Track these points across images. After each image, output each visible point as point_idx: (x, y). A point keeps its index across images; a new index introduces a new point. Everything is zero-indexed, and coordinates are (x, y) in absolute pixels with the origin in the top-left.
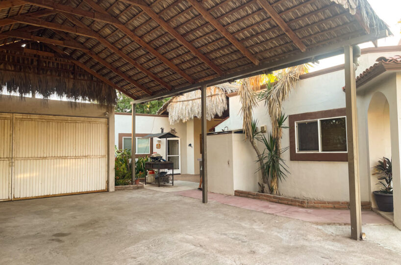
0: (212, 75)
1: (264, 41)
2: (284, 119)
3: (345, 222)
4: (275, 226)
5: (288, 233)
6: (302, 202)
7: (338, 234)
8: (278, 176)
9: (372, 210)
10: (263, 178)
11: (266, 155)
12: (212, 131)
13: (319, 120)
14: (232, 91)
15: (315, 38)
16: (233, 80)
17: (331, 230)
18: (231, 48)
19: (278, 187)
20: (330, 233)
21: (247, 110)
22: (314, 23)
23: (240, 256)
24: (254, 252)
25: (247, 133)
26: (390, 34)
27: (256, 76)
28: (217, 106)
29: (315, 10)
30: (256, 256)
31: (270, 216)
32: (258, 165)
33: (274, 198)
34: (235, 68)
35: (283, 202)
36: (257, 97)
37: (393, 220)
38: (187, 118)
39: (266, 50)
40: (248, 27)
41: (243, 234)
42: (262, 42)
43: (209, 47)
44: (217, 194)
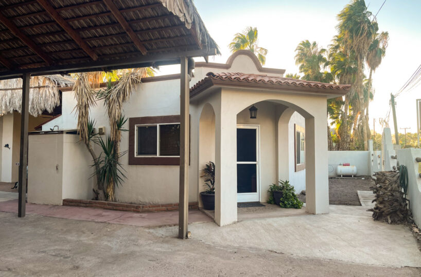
0: (38, 62)
1: (103, 36)
2: (124, 121)
3: (175, 223)
4: (106, 235)
5: (118, 241)
6: (137, 207)
7: (167, 235)
8: (115, 181)
9: (198, 209)
10: (99, 183)
11: (103, 158)
12: (37, 130)
13: (158, 125)
14: (66, 84)
15: (156, 43)
16: (67, 73)
17: (162, 232)
18: (65, 36)
19: (114, 193)
20: (160, 235)
21: (83, 109)
22: (155, 28)
23: (60, 275)
24: (77, 268)
25: (82, 135)
26: (218, 53)
27: (95, 72)
28: (46, 100)
29: (156, 16)
30: (80, 272)
31: (102, 224)
32: (93, 169)
33: (109, 204)
34: (69, 59)
35: (118, 208)
36: (96, 95)
37: (214, 216)
38: (4, 112)
39: (105, 46)
40: (85, 16)
41: (67, 248)
42: (101, 36)
43: (34, 29)
44: (39, 204)
